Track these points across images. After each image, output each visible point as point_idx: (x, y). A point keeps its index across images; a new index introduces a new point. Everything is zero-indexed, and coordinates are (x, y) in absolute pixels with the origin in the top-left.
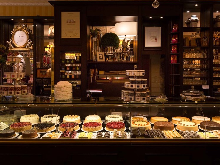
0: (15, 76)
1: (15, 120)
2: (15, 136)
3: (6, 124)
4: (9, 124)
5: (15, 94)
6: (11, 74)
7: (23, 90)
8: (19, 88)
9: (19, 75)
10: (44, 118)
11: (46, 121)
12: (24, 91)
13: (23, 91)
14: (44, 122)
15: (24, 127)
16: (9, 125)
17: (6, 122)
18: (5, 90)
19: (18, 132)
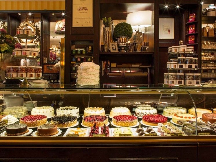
0: (27, 54)
1: (25, 113)
2: (27, 132)
3: (14, 117)
4: (18, 117)
5: (26, 77)
6: (21, 50)
7: (37, 72)
8: (33, 69)
9: (33, 52)
10: (61, 110)
11: (64, 114)
12: (39, 73)
13: (37, 74)
14: (62, 115)
15: (39, 121)
16: (18, 119)
17: (14, 115)
18: (14, 72)
19: (31, 127)
